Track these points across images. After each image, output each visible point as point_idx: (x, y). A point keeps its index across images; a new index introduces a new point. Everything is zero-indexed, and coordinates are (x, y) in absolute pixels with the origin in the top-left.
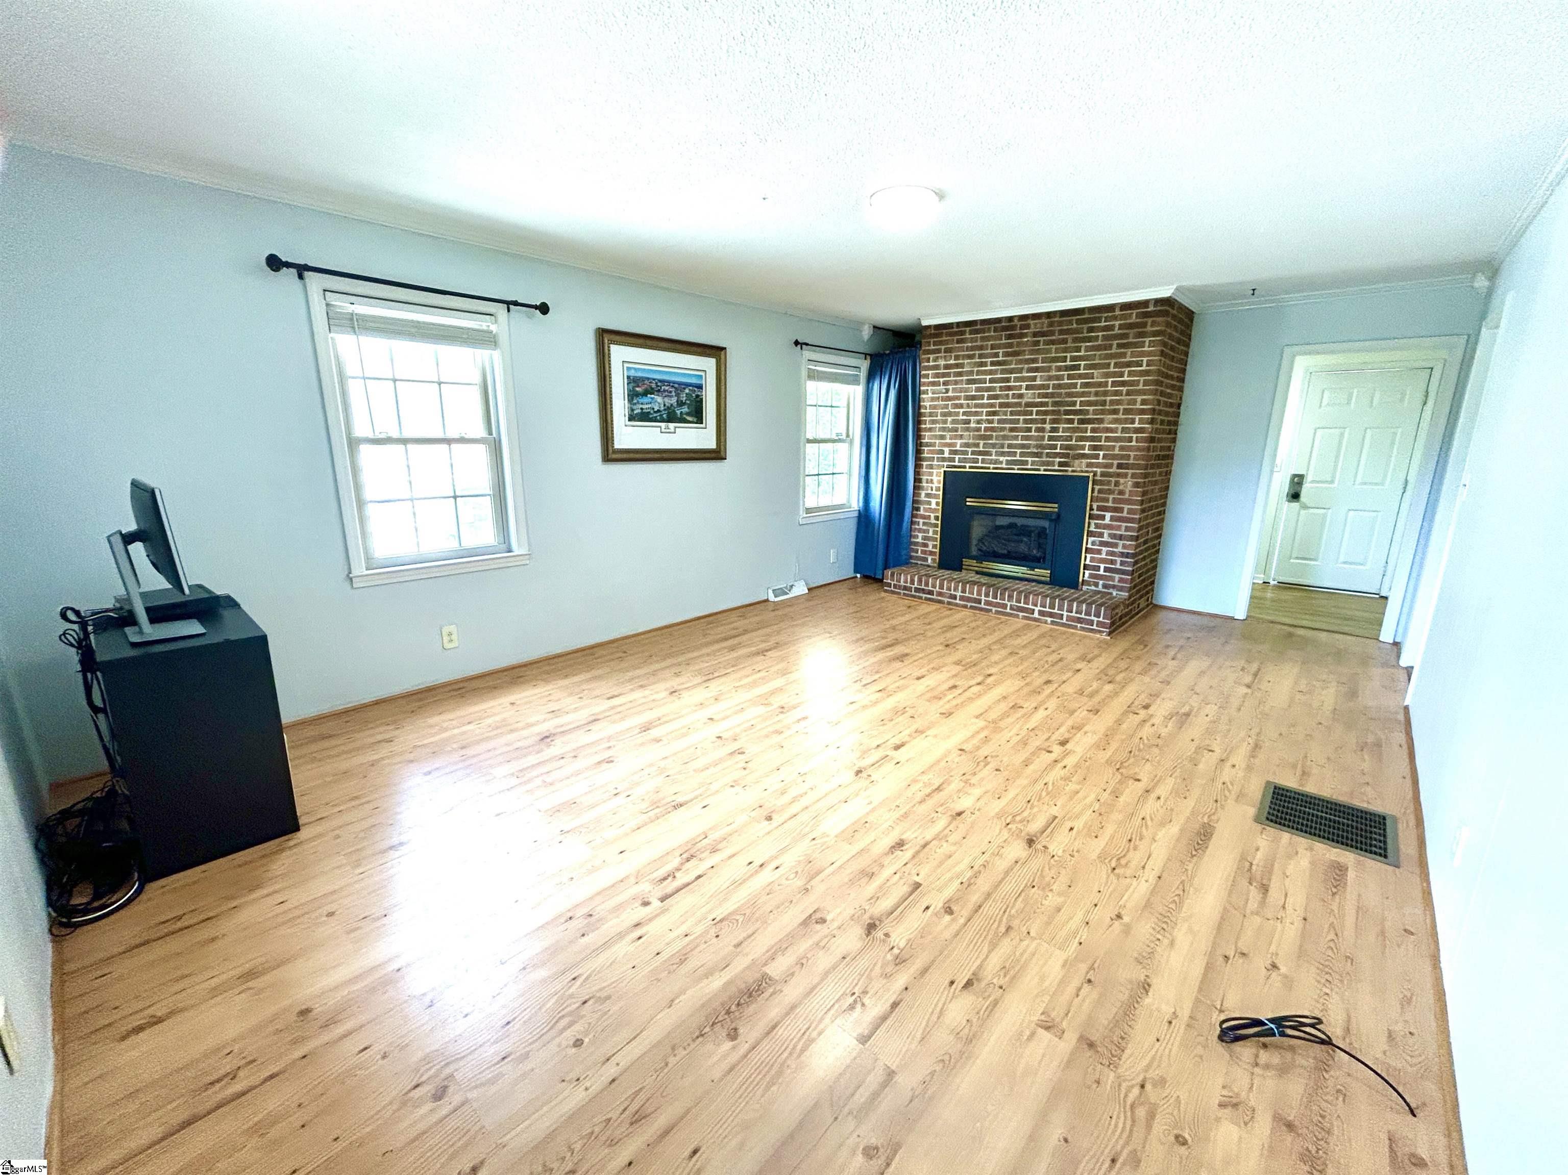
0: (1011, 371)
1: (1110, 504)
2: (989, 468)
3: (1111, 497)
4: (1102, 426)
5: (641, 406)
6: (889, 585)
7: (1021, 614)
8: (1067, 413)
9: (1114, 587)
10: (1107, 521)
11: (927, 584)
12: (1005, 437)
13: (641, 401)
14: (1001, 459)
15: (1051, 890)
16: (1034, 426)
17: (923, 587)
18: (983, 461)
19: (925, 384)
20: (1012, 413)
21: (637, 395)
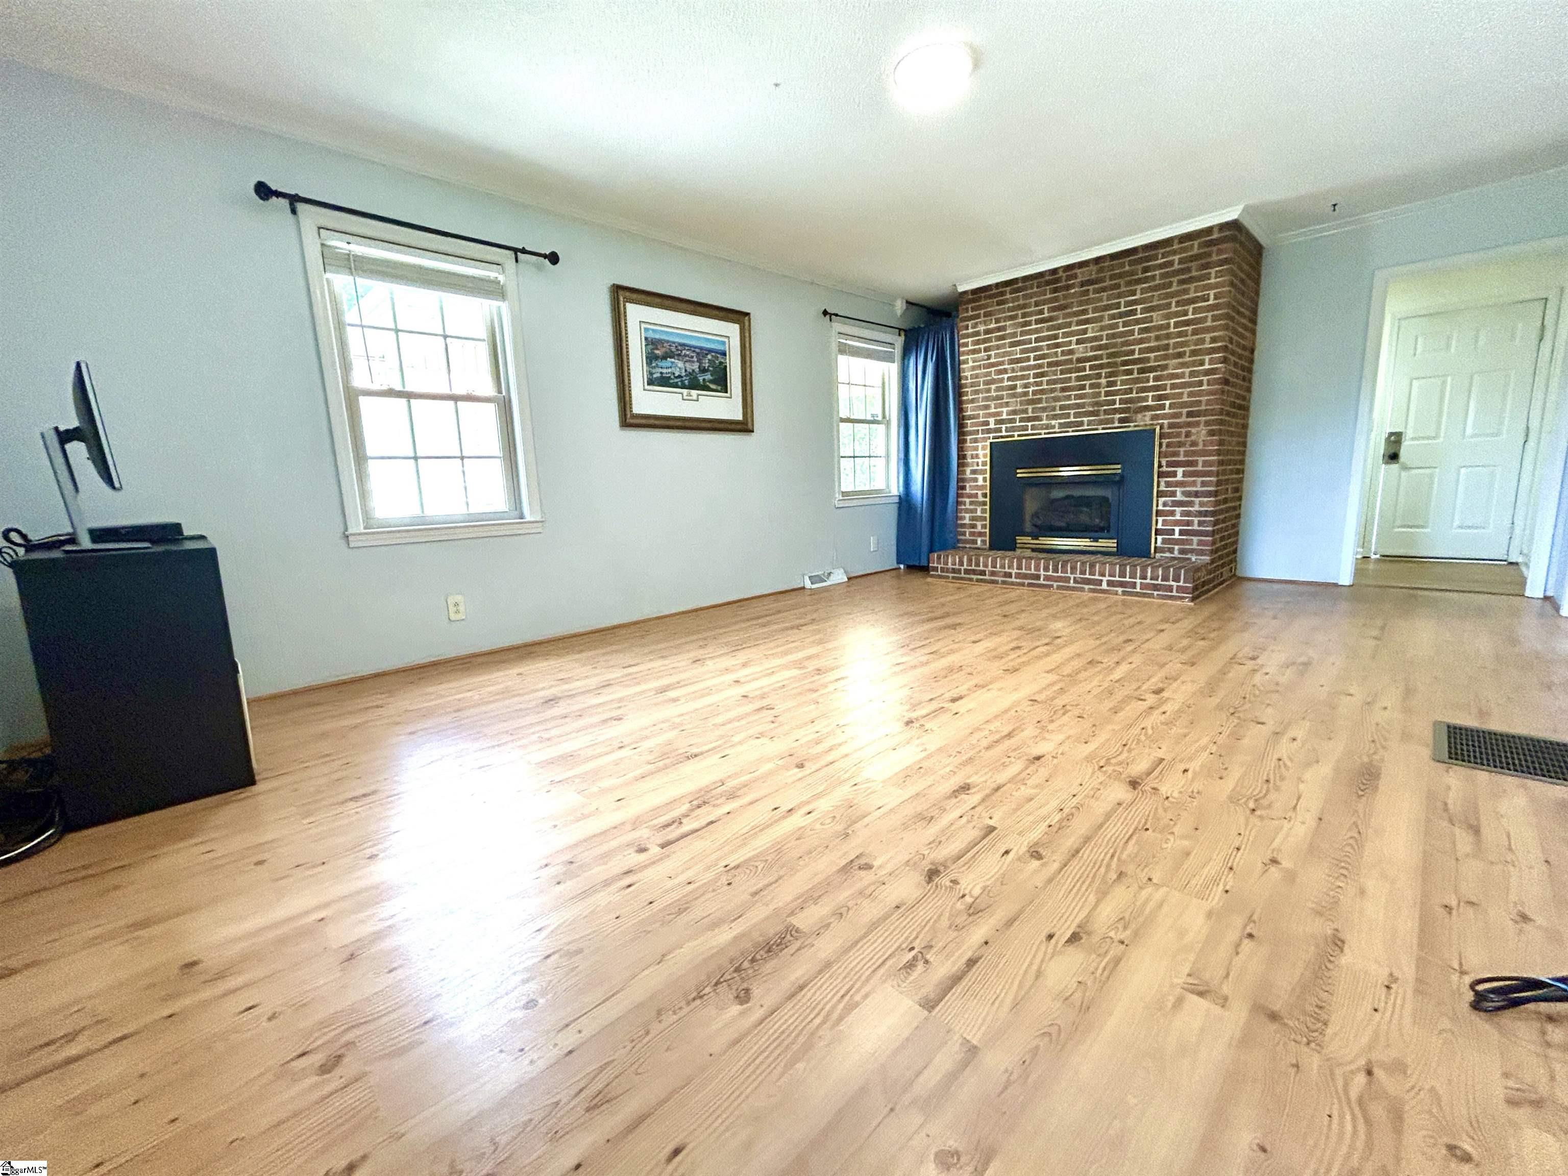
0: (1059, 327)
1: (1181, 458)
2: (1040, 434)
3: (1182, 449)
4: (1165, 373)
5: (661, 370)
6: (936, 569)
7: (1087, 587)
8: (1125, 363)
9: (1192, 551)
10: (1179, 477)
11: (978, 565)
12: (1056, 399)
13: (660, 364)
14: (1053, 422)
15: (1173, 833)
16: (1088, 383)
17: (973, 567)
18: (1033, 428)
19: (965, 353)
20: (1062, 372)
21: (657, 358)
